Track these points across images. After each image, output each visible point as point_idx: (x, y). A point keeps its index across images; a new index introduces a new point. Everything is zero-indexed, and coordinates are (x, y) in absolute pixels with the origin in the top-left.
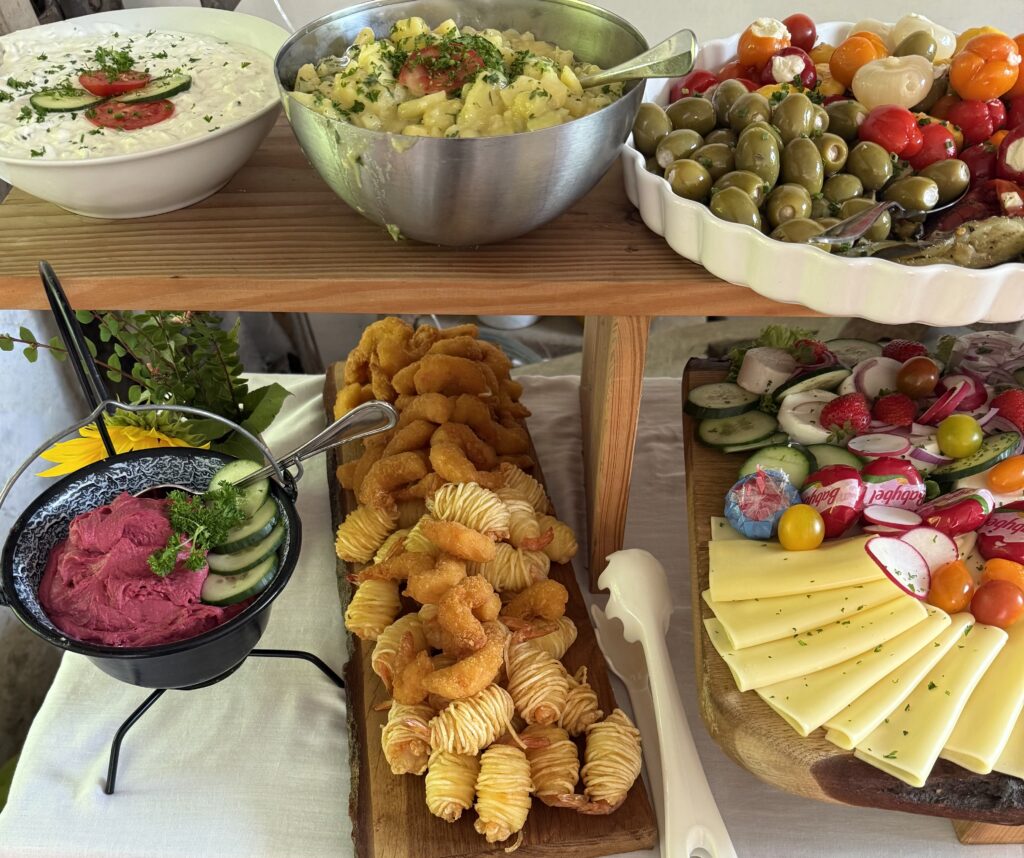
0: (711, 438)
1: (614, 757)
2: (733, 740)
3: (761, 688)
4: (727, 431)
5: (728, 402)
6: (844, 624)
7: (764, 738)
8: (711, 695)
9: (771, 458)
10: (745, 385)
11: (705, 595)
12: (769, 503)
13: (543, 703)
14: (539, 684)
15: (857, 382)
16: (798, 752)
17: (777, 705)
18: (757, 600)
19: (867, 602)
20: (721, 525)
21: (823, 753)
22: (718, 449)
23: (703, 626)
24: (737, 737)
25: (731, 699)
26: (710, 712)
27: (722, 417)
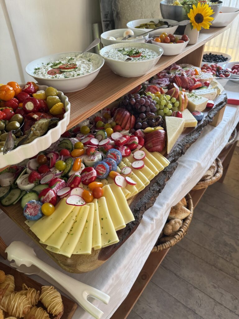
0: (7, 204)
1: (53, 300)
2: (78, 270)
3: (73, 253)
4: (10, 199)
5: (4, 193)
6: (76, 222)
7: (84, 263)
8: (64, 265)
9: (26, 198)
10: (4, 186)
11: (40, 242)
12: (36, 209)
13: (24, 308)
14: (18, 305)
15: (30, 168)
16: (93, 259)
17: (79, 253)
18: (53, 233)
19: (76, 214)
20: (28, 222)
21: (97, 254)
22: (12, 205)
23: (47, 250)
24: (78, 268)
25: (69, 261)
26: (67, 269)
27: (6, 197)
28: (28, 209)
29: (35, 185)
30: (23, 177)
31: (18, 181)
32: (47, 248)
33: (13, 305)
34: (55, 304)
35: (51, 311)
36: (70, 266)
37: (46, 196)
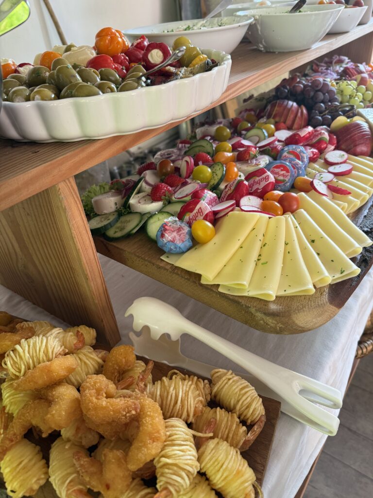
0: (119, 235)
1: (244, 391)
2: (294, 322)
3: (277, 293)
4: (122, 229)
5: (109, 219)
6: (264, 245)
7: (304, 309)
8: (265, 314)
9: (154, 222)
10: (106, 212)
11: (203, 282)
12: (181, 232)
13: (196, 402)
14: (184, 395)
16: (319, 301)
17: (290, 292)
18: (225, 266)
19: (263, 231)
20: (168, 257)
21: (325, 293)
22: (128, 236)
23: (220, 293)
24: (294, 319)
25: (273, 307)
27: (114, 225)
28: (167, 232)
29: (164, 204)
30: (137, 196)
31: (132, 201)
32: (221, 290)
33: (174, 395)
34: (249, 399)
35: (244, 414)
36: (278, 316)
37: (195, 211)
